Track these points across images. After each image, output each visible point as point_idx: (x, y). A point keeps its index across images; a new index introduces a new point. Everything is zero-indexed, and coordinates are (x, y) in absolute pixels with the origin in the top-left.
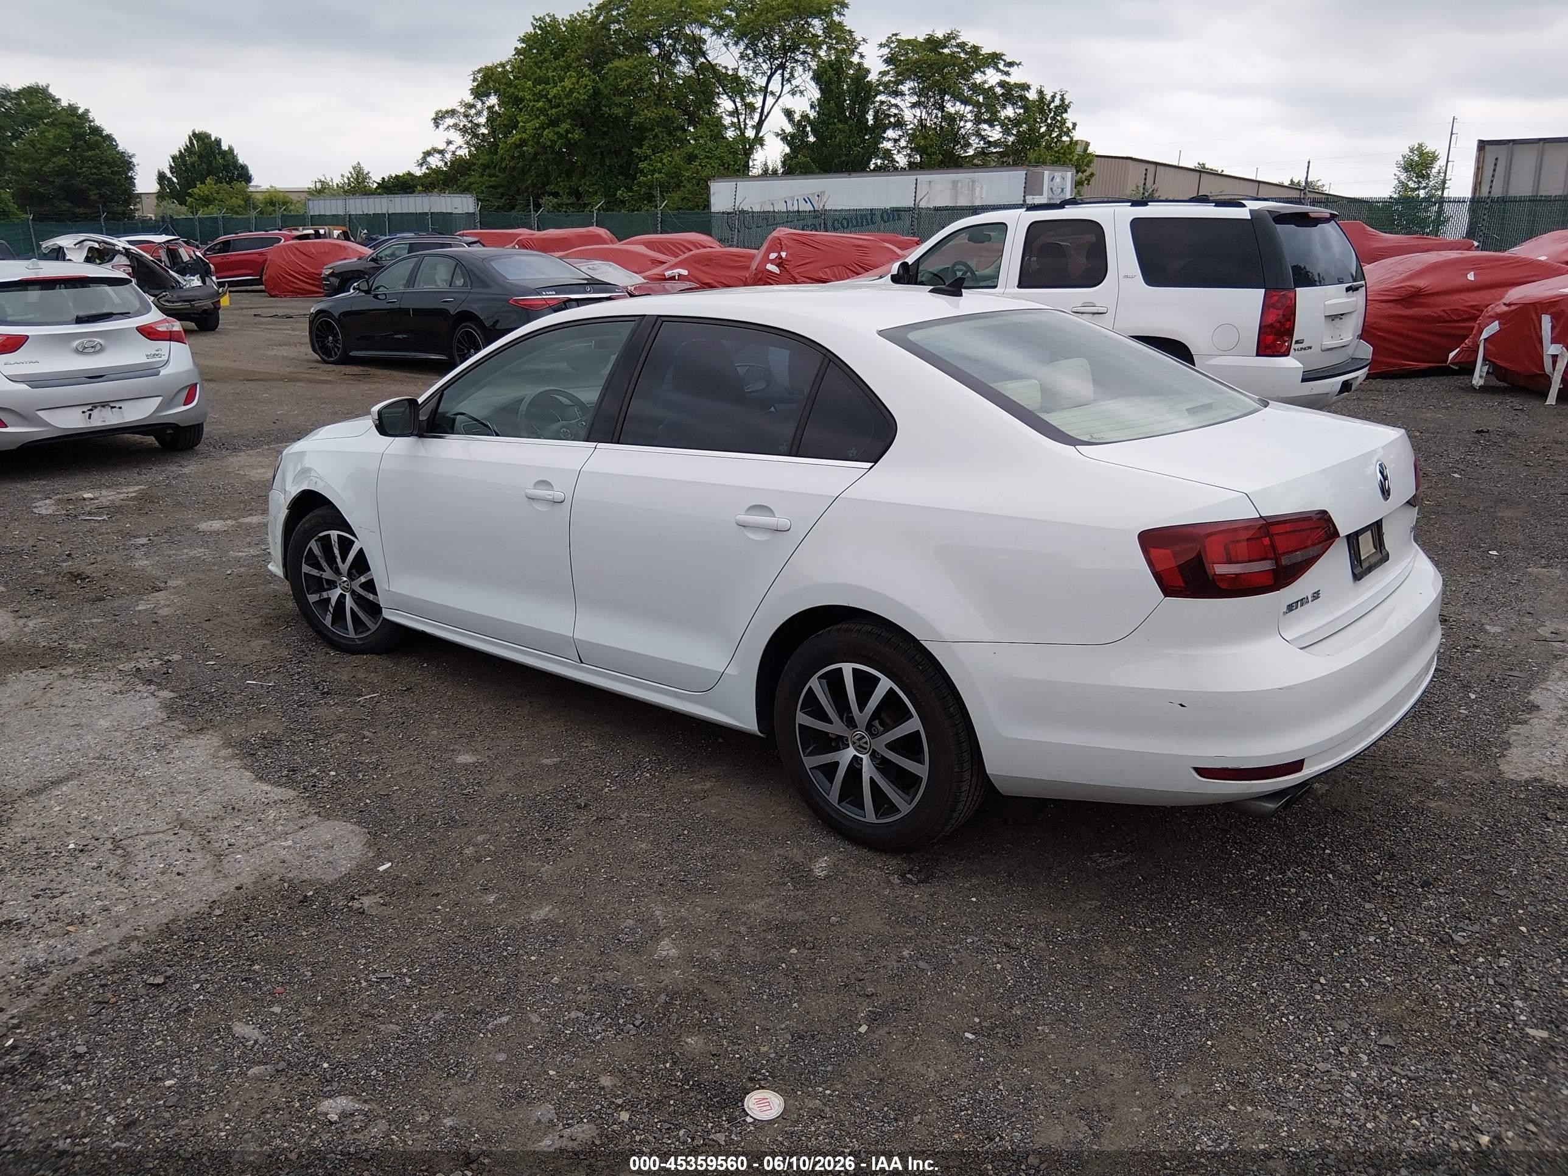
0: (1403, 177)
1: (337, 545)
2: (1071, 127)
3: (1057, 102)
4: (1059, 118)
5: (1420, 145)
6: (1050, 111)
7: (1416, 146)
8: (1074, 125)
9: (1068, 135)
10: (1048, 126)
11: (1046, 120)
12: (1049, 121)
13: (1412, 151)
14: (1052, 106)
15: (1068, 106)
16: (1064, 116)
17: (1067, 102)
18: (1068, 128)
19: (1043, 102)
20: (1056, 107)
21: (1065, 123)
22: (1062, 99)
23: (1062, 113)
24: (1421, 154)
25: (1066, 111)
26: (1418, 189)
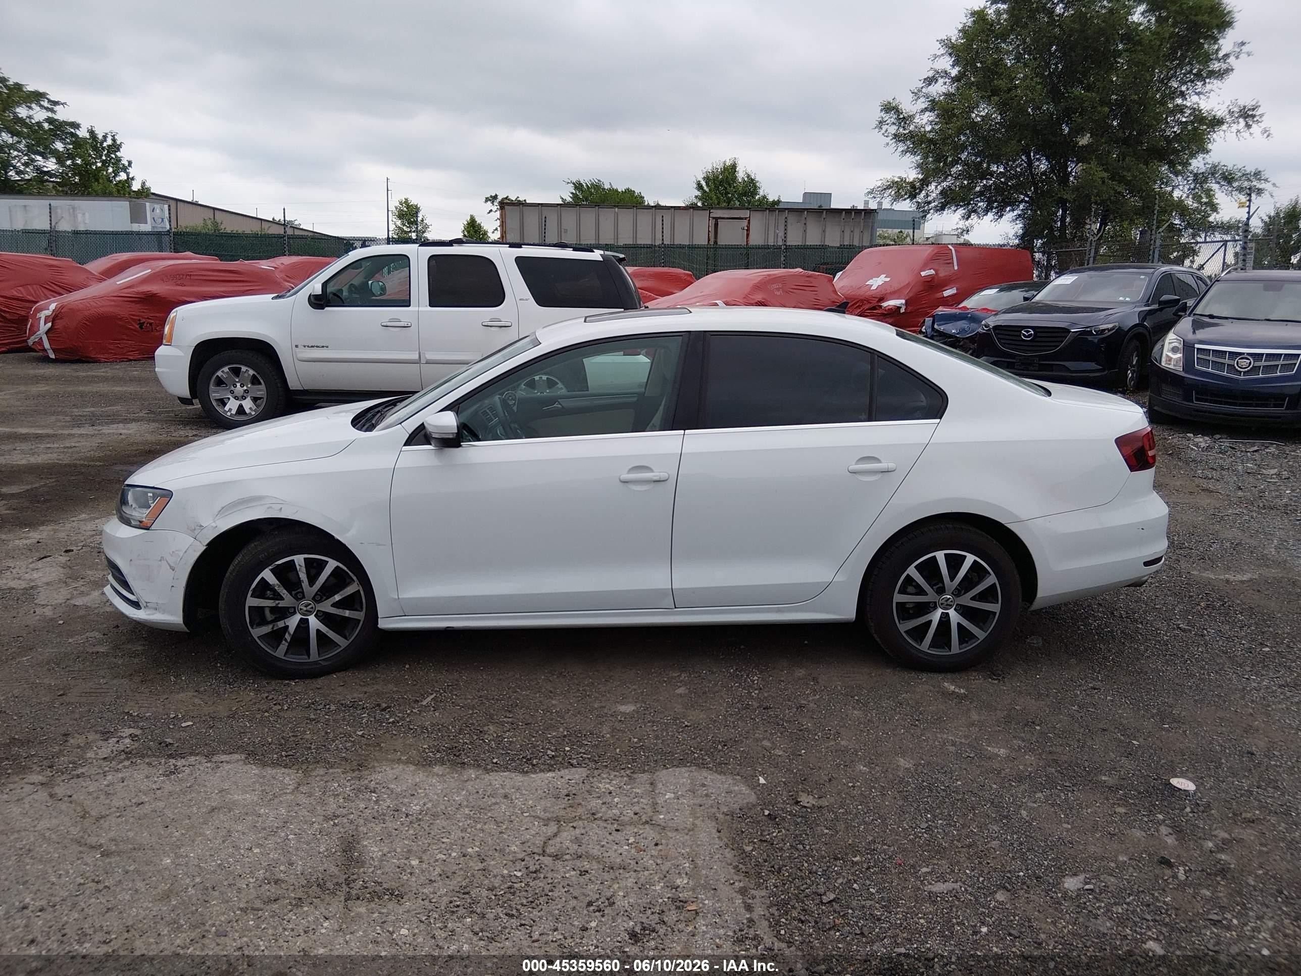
0: (399, 223)
1: (304, 570)
2: (127, 164)
3: (109, 142)
4: (113, 156)
5: (406, 200)
6: (103, 148)
7: (404, 200)
8: (130, 163)
9: (125, 171)
10: (104, 162)
11: (101, 156)
12: (104, 158)
13: (401, 203)
14: (105, 144)
15: (120, 145)
16: (118, 154)
17: (118, 143)
18: (124, 165)
19: (96, 141)
20: (109, 146)
21: (120, 160)
22: (114, 140)
23: (116, 152)
24: (408, 206)
25: (118, 150)
26: (410, 232)
